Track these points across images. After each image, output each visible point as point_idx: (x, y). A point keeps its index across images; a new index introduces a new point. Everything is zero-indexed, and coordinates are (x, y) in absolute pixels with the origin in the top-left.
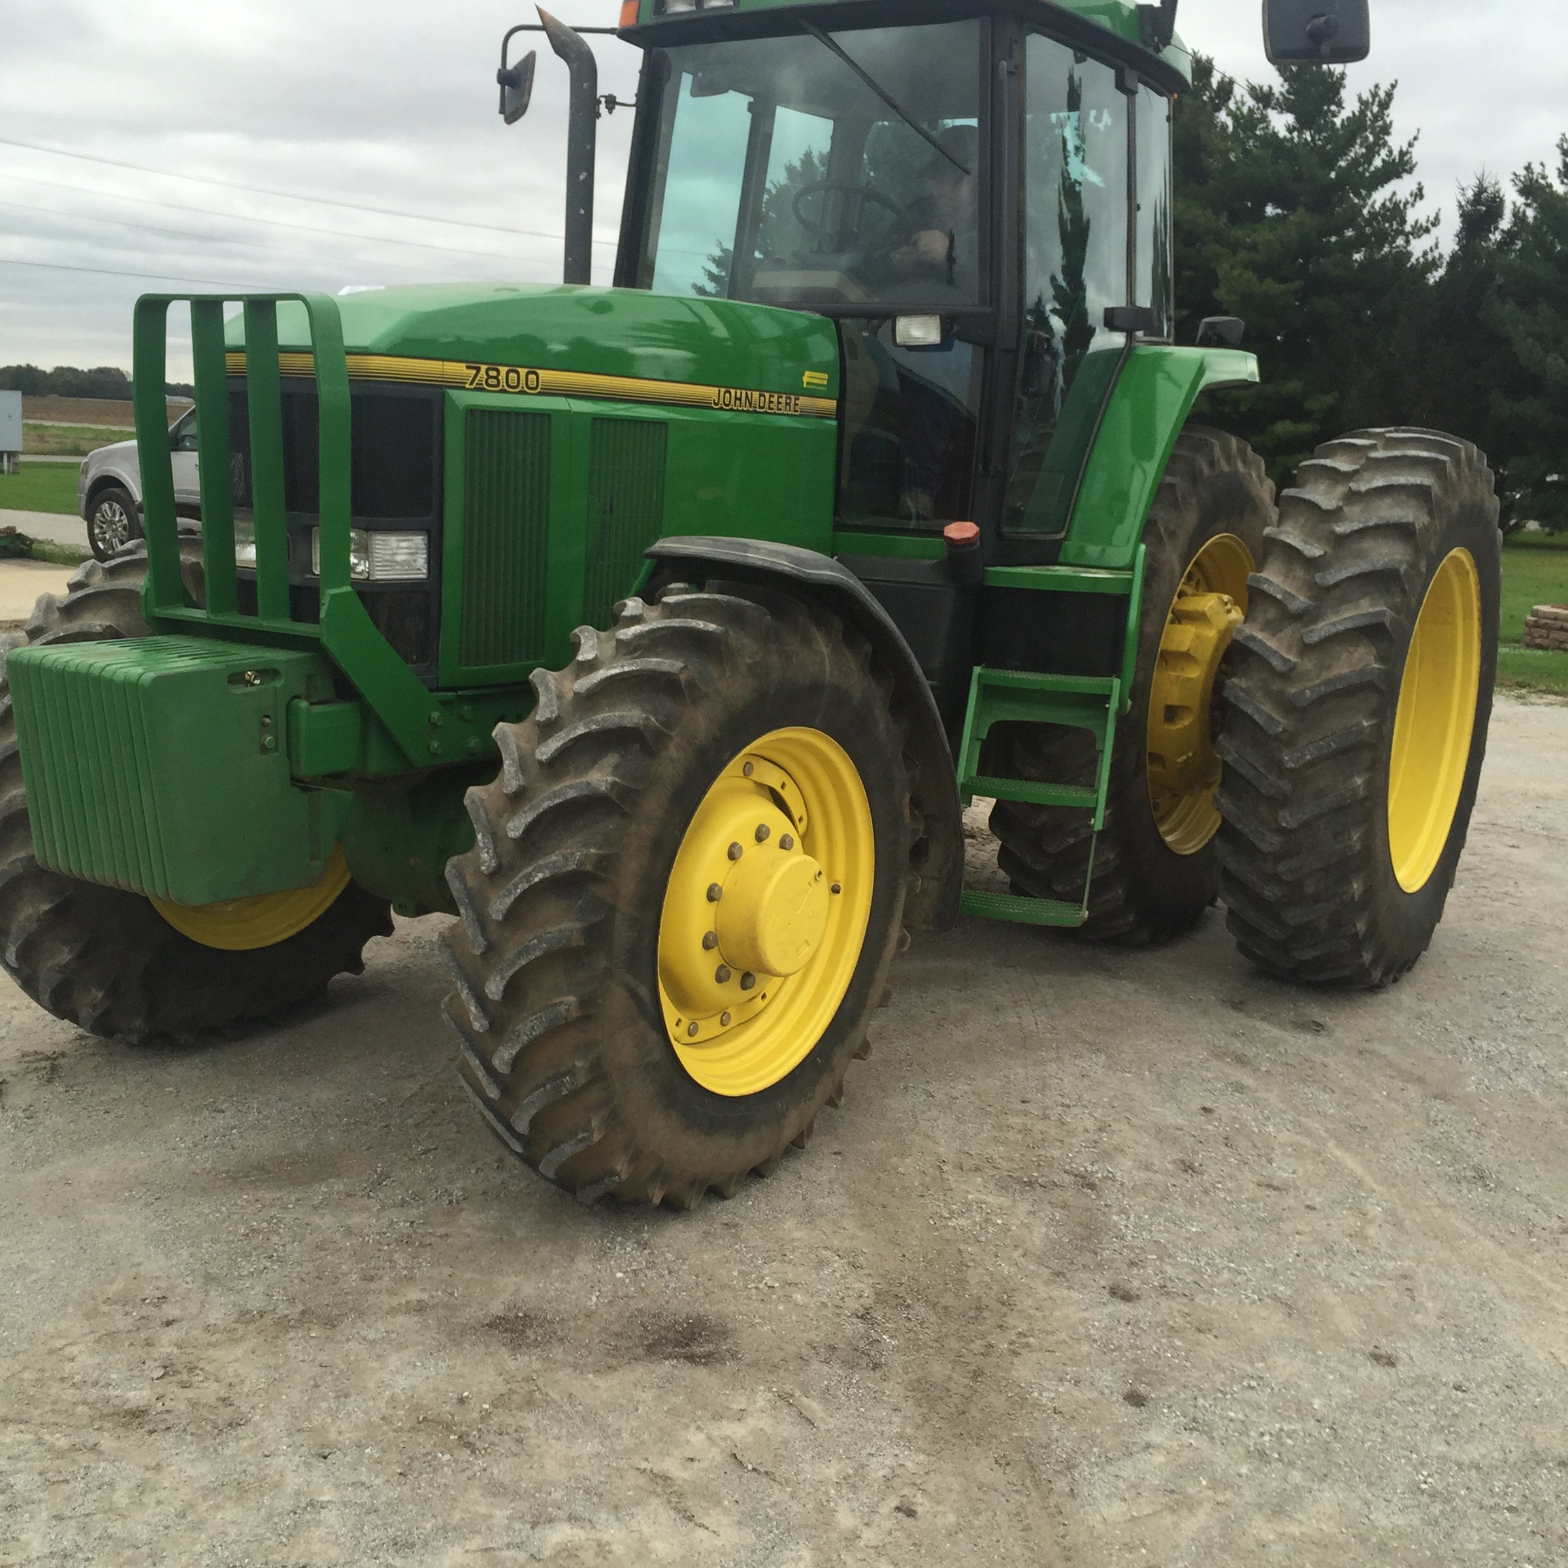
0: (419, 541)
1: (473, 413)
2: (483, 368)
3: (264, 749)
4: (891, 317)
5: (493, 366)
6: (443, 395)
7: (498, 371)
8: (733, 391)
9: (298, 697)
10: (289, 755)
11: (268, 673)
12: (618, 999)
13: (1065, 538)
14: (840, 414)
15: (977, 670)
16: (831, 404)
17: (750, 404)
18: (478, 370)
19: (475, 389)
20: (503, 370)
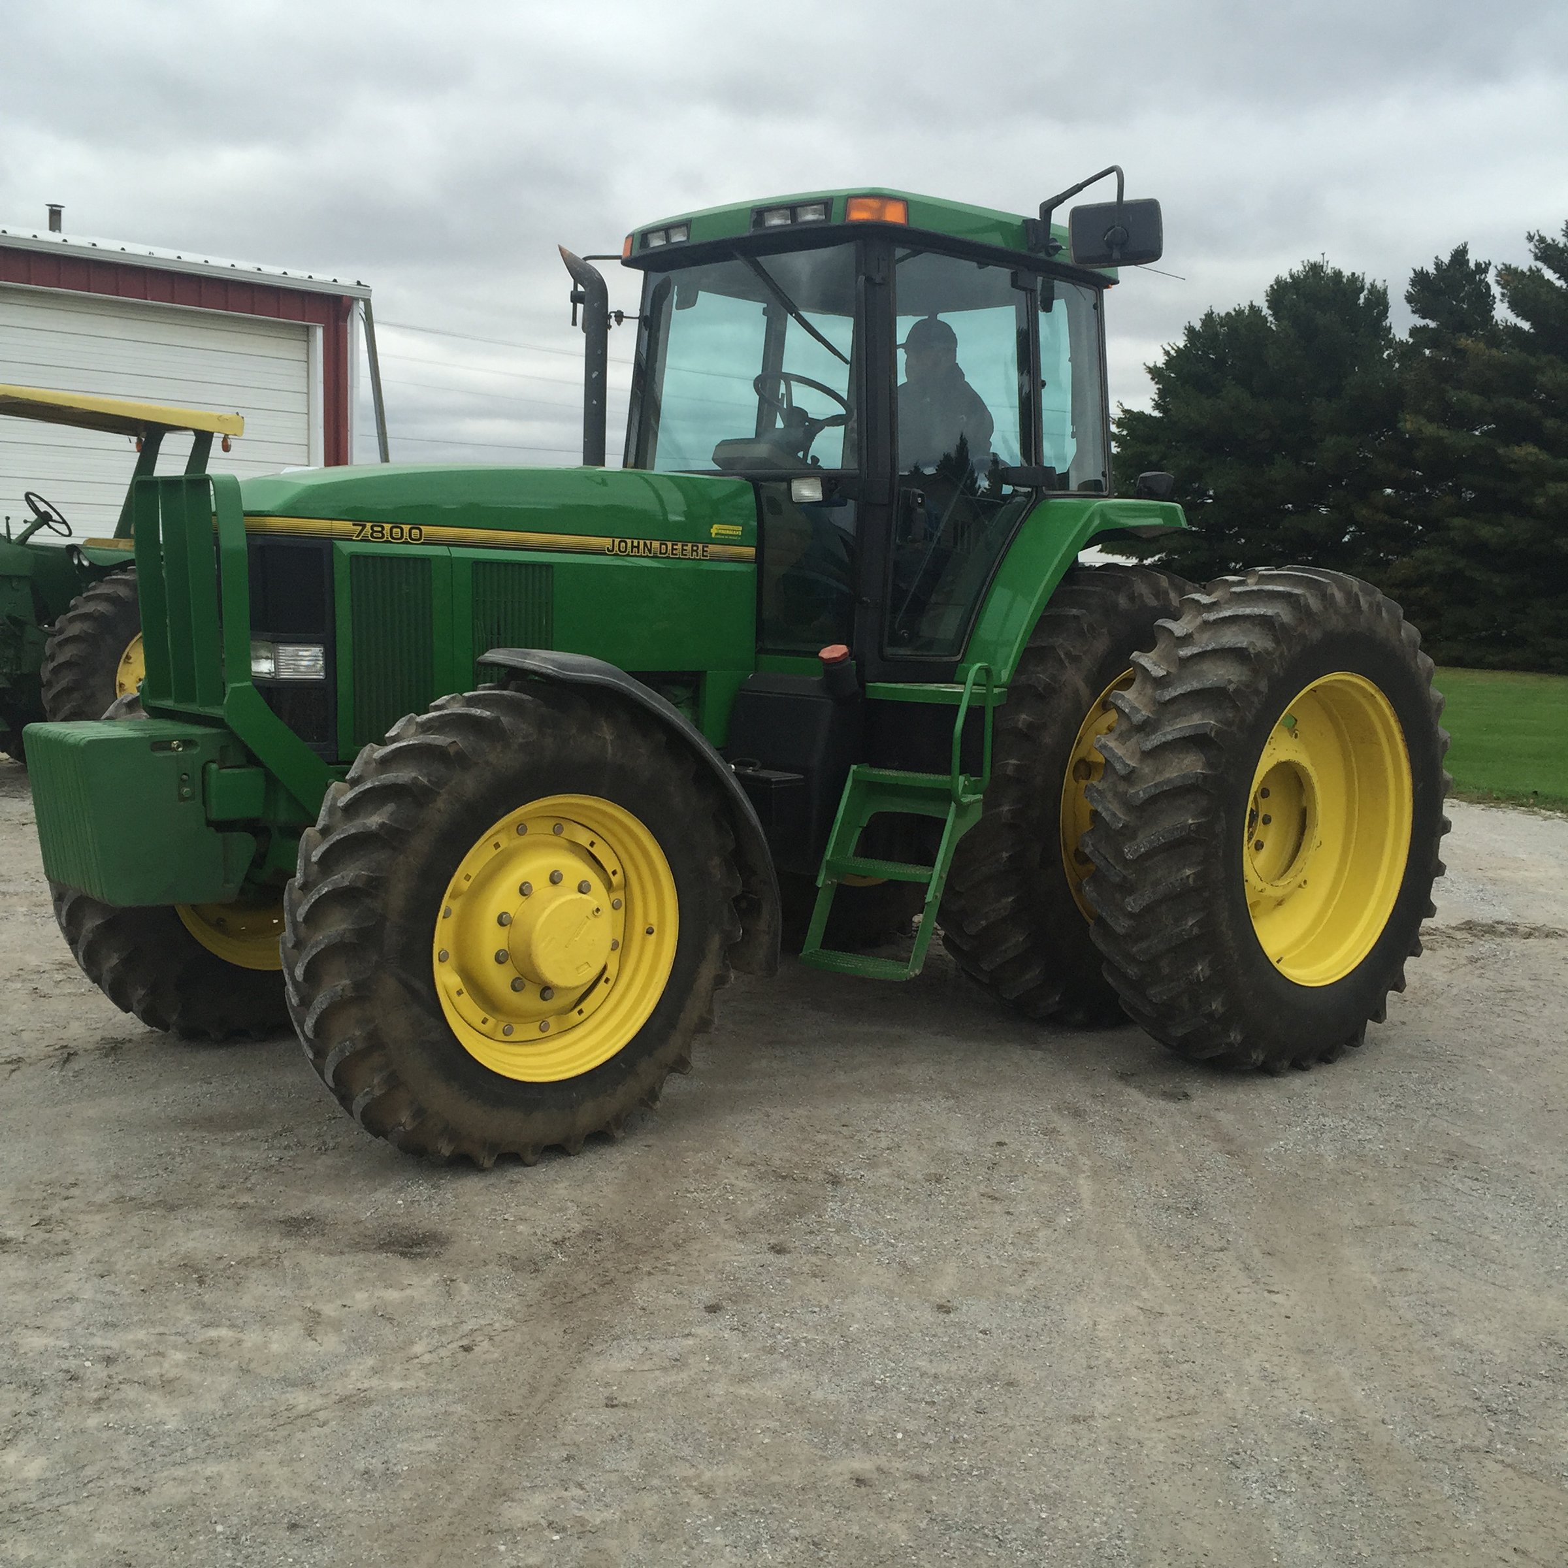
0: (317, 651)
1: (355, 557)
2: (369, 525)
3: (183, 799)
4: (788, 480)
5: (378, 523)
6: (332, 545)
7: (383, 528)
8: (629, 541)
9: (213, 762)
10: (204, 803)
11: (187, 743)
12: (389, 986)
13: (962, 661)
14: (759, 558)
15: (854, 767)
16: (751, 551)
17: (650, 551)
18: (364, 526)
19: (361, 540)
20: (387, 527)
